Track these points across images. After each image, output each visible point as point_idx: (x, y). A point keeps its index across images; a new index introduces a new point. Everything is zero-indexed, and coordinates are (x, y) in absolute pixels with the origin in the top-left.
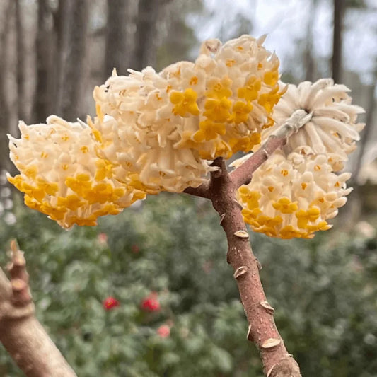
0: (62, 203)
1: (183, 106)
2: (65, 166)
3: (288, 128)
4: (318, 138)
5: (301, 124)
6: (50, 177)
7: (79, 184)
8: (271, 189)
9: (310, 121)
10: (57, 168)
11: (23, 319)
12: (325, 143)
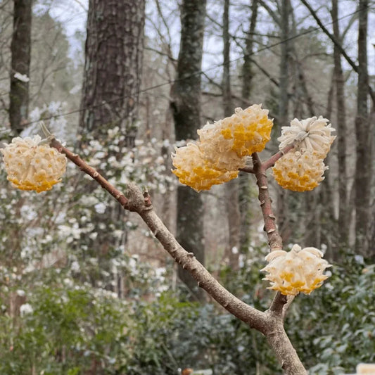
0: (192, 180)
1: (227, 136)
2: (192, 164)
3: (295, 140)
4: (310, 145)
5: (303, 138)
6: (187, 169)
7: (198, 171)
8: (286, 168)
9: (308, 136)
10: (189, 165)
11: (149, 210)
12: (313, 146)
